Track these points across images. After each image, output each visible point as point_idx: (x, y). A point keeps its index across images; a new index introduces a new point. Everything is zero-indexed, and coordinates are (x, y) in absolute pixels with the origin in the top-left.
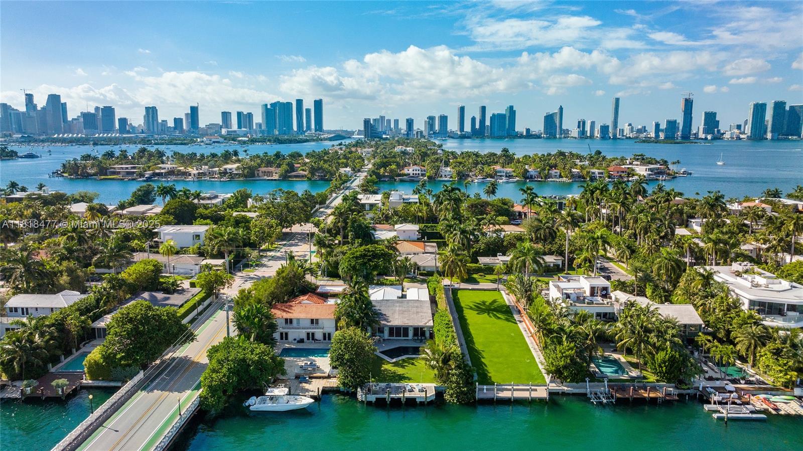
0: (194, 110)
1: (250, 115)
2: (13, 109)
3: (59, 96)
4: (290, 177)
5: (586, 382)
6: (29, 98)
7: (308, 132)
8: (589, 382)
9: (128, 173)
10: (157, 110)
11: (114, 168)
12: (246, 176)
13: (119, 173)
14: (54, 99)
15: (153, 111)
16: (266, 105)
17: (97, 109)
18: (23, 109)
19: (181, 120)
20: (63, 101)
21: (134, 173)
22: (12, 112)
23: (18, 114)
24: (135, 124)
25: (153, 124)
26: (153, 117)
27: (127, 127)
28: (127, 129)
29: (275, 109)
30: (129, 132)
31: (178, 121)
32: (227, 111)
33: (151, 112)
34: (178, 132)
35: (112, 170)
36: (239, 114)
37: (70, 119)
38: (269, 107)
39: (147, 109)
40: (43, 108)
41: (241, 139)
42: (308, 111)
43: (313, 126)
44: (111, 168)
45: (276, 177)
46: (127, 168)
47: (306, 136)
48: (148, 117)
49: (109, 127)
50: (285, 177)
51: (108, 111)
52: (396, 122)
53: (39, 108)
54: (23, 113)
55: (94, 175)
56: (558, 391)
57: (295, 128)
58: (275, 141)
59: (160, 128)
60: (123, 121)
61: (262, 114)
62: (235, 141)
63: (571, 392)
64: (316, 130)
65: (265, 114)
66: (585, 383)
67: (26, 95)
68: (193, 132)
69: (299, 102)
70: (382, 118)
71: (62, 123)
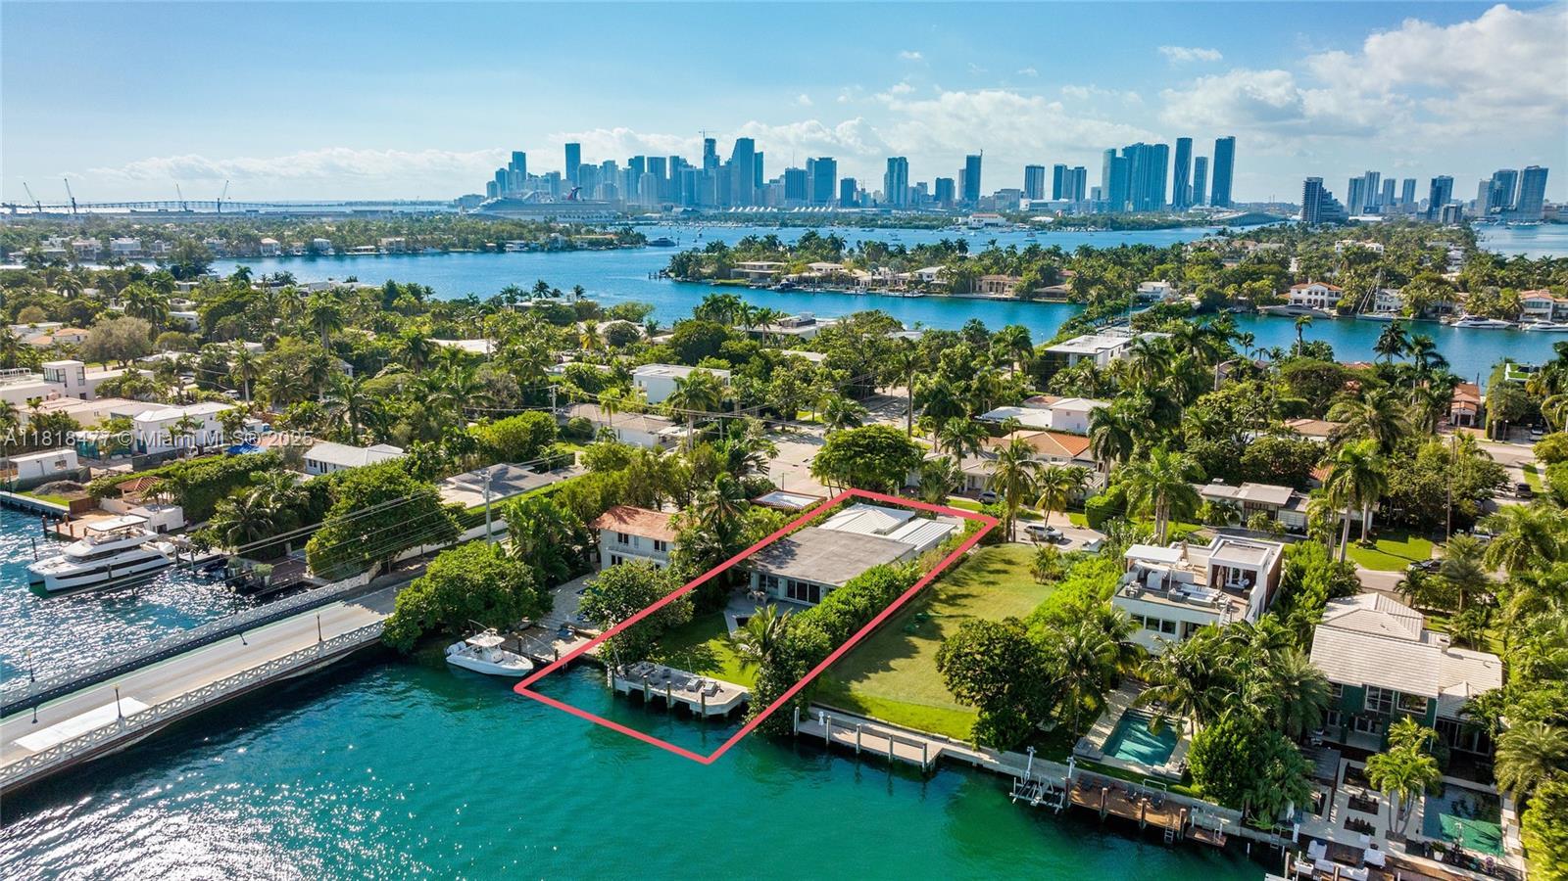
0: (973, 165)
1: (1080, 173)
2: (687, 166)
3: (753, 141)
4: (1037, 295)
5: (1028, 754)
6: (710, 144)
7: (1196, 207)
8: (1034, 755)
9: (763, 276)
10: (907, 164)
11: (744, 267)
12: (952, 291)
13: (747, 275)
14: (745, 146)
15: (900, 165)
16: (1114, 151)
17: (810, 161)
18: (700, 165)
19: (949, 182)
20: (757, 150)
21: (769, 275)
22: (683, 170)
23: (691, 172)
24: (870, 190)
25: (899, 188)
26: (899, 175)
27: (855, 194)
28: (855, 198)
29: (1131, 159)
30: (856, 204)
31: (944, 185)
32: (1036, 164)
33: (898, 167)
34: (940, 205)
35: (740, 269)
36: (1058, 170)
37: (766, 181)
38: (1119, 154)
39: (891, 161)
40: (728, 163)
41: (1037, 219)
42: (1201, 163)
43: (1209, 192)
44: (739, 266)
45: (1009, 294)
46: (761, 267)
47: (1190, 215)
48: (892, 176)
49: (824, 195)
50: (1026, 297)
51: (824, 168)
52: (1410, 185)
53: (722, 163)
54: (699, 172)
55: (711, 276)
56: (969, 760)
57: (1169, 199)
58: (1105, 225)
59: (910, 197)
60: (849, 185)
61: (1105, 169)
62: (1025, 223)
63: (996, 769)
64: (1214, 202)
65: (1109, 170)
66: (1024, 756)
67: (707, 140)
68: (967, 206)
69: (1184, 145)
70: (1373, 177)
71: (754, 188)
